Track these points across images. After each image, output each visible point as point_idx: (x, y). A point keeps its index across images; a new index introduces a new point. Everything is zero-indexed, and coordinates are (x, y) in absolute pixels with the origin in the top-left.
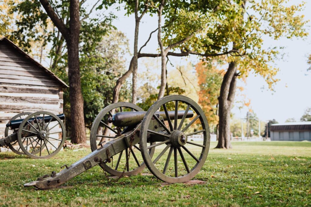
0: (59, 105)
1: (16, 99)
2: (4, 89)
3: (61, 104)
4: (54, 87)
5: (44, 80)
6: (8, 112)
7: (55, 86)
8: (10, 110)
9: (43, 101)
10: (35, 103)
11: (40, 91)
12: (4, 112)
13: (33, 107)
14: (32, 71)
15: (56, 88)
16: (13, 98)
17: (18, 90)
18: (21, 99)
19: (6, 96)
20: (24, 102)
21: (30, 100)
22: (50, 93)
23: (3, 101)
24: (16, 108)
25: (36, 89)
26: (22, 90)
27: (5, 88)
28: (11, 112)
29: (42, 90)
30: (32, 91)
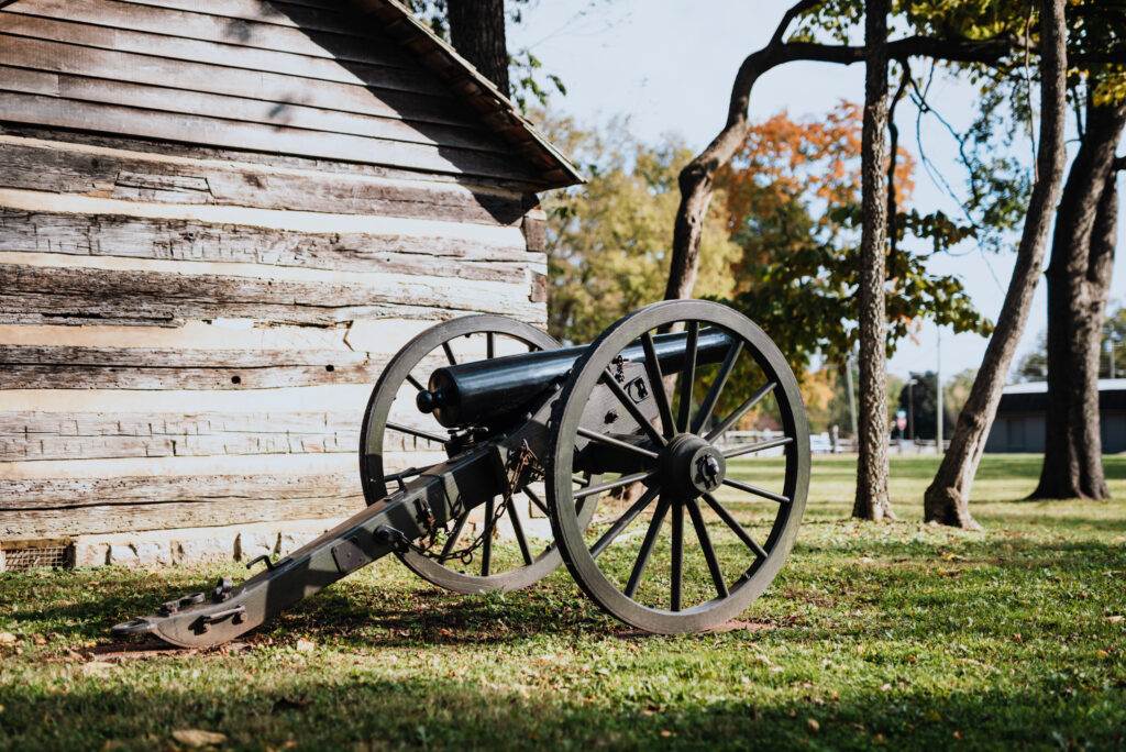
0: (526, 286)
1: (310, 246)
2: (249, 189)
3: (537, 276)
4: (499, 181)
5: (451, 141)
6: (272, 325)
7: (509, 176)
8: (282, 314)
9: (448, 263)
10: (409, 271)
11: (434, 205)
12: (250, 322)
13: (401, 295)
14: (392, 87)
15: (512, 190)
16: (296, 239)
17: (320, 192)
18: (338, 246)
19: (258, 230)
20: (354, 264)
21: (382, 255)
22: (479, 216)
23: (243, 257)
24: (314, 298)
25: (410, 191)
26: (341, 196)
27: (252, 179)
28: (289, 323)
29: (443, 196)
30: (394, 200)
